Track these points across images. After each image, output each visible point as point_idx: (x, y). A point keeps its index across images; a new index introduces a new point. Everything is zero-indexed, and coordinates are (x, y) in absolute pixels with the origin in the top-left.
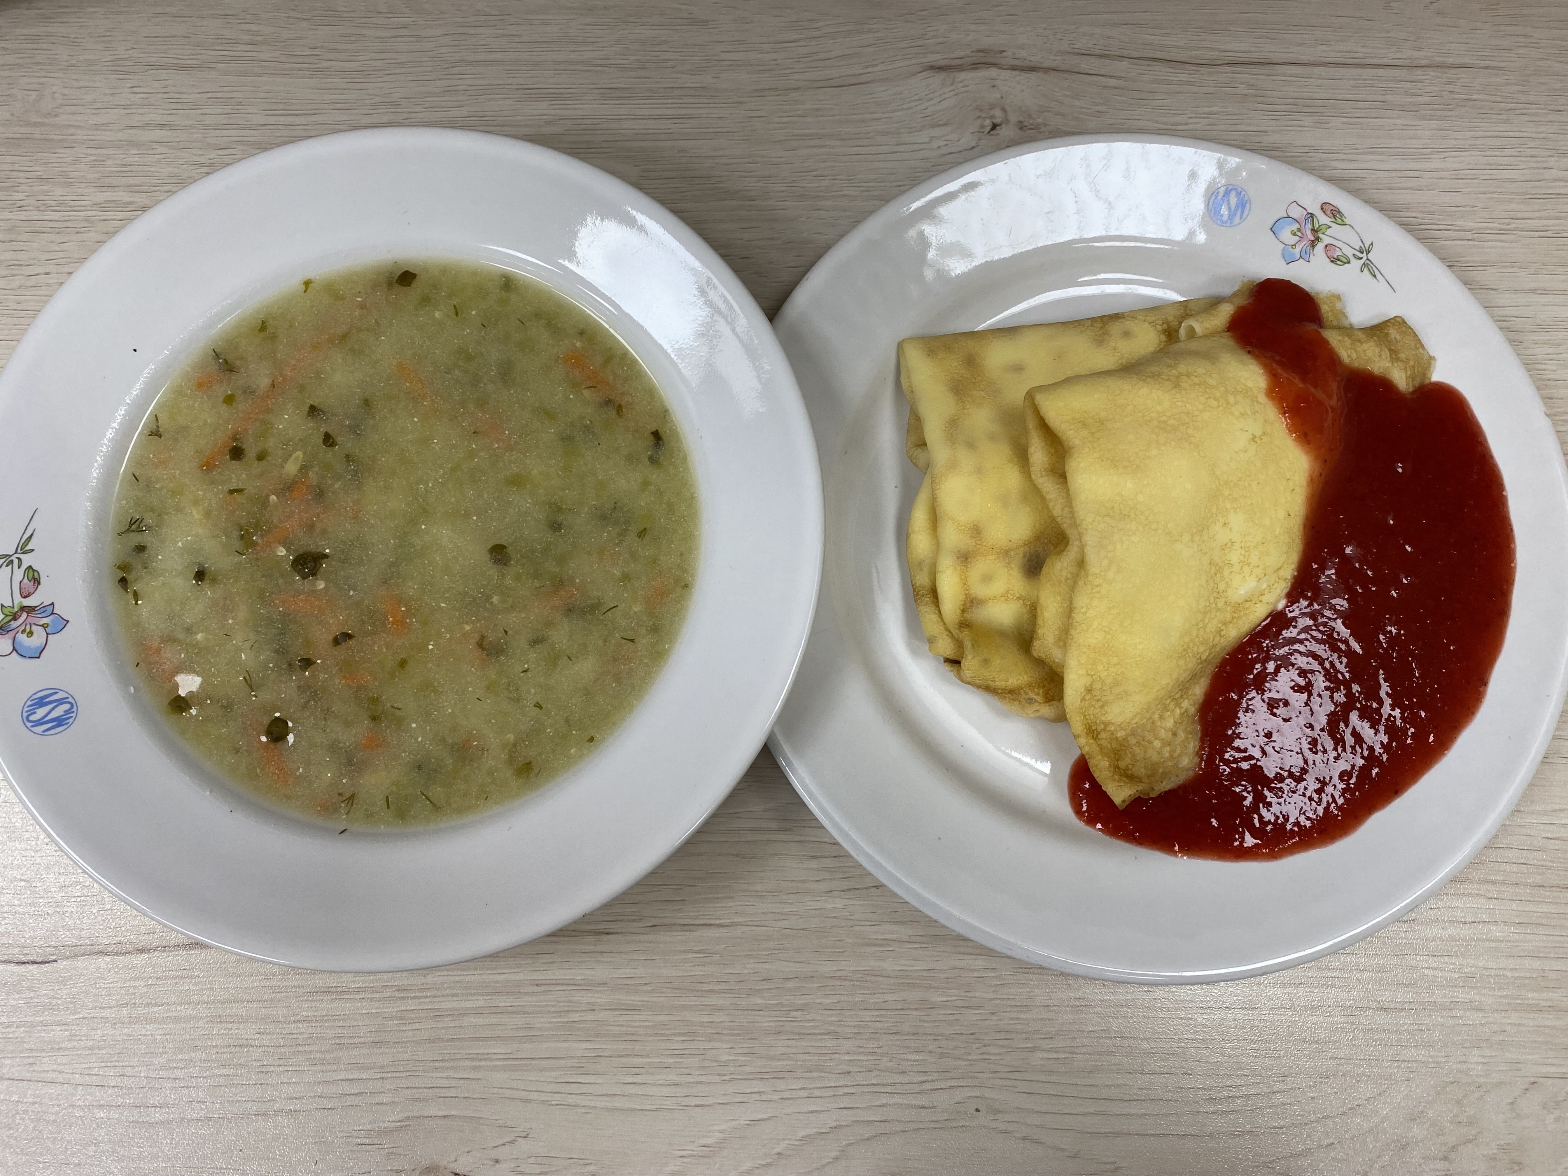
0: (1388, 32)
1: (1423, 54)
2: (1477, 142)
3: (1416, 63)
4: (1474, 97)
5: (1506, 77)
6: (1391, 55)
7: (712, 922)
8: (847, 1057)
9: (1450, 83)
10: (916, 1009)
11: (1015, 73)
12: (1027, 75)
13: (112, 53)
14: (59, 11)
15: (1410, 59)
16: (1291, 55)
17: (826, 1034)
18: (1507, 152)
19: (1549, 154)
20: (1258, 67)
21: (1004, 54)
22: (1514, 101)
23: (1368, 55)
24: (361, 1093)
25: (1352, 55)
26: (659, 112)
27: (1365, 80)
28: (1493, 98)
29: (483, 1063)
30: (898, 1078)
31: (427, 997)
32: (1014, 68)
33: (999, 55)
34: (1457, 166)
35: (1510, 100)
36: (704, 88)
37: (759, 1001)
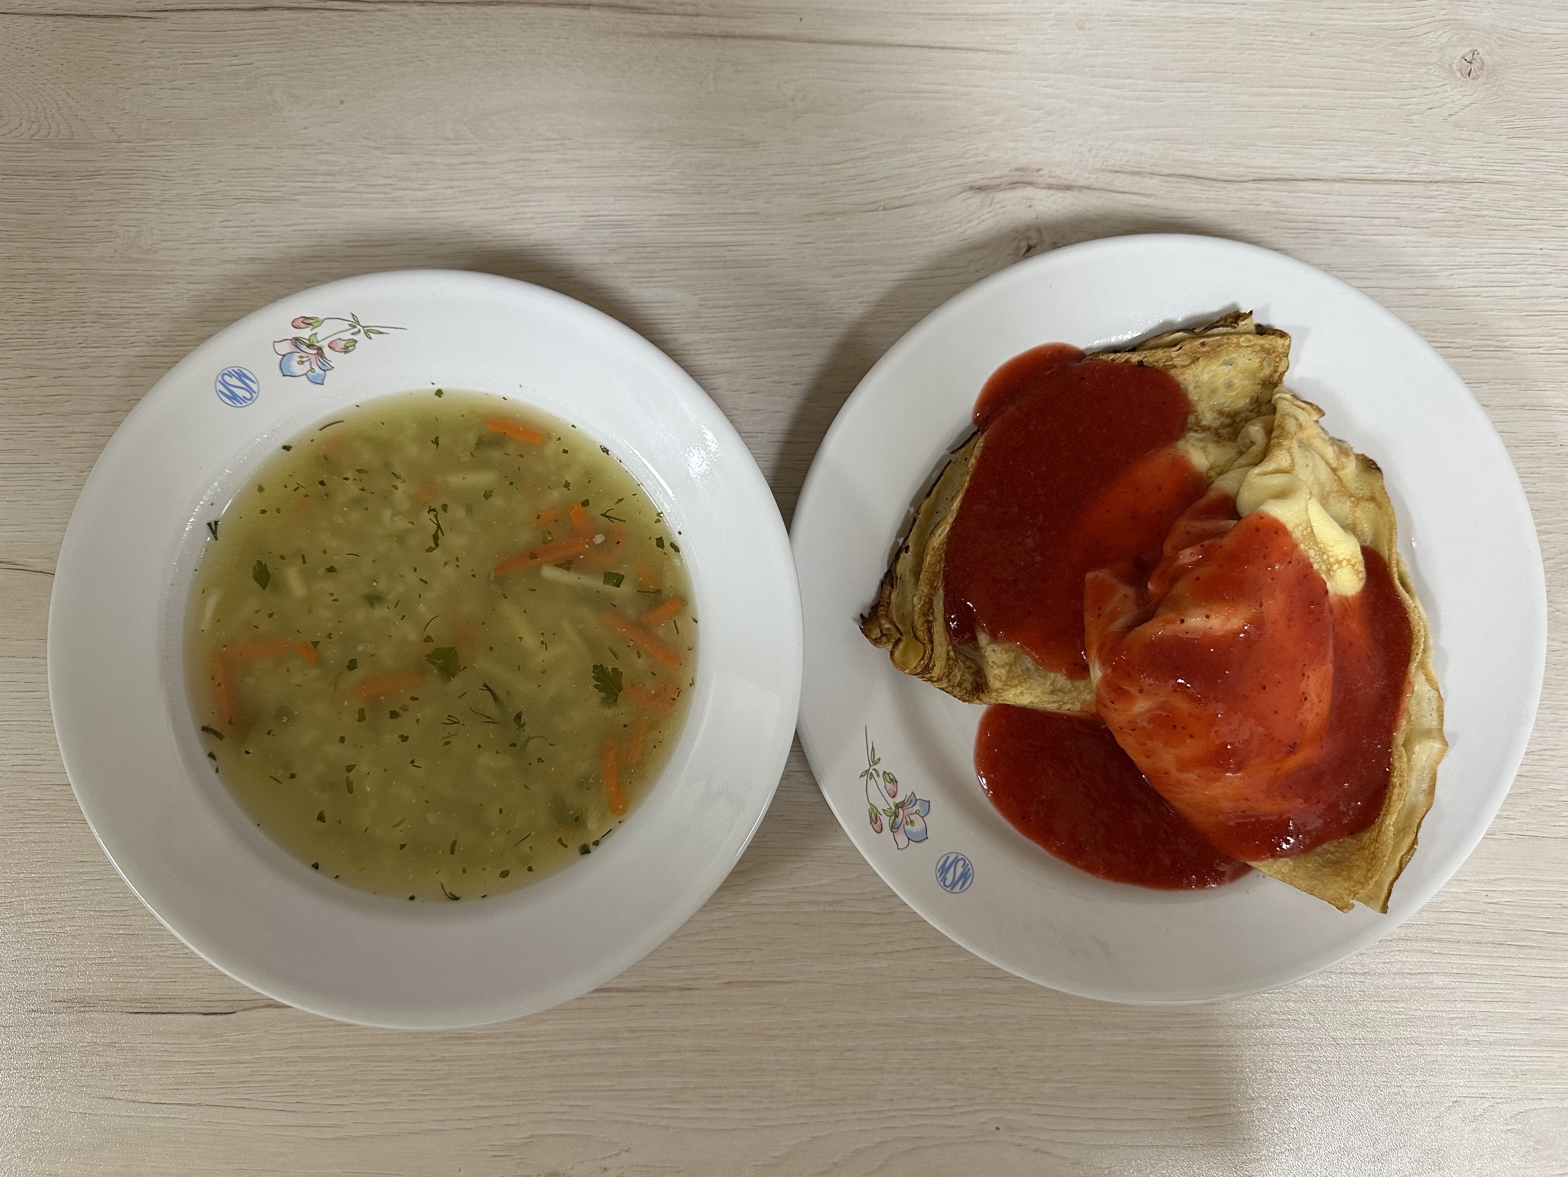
0: (1407, 146)
1: (1438, 168)
2: (1484, 259)
3: (1431, 178)
4: (1484, 213)
5: (1515, 192)
6: (1408, 171)
7: (776, 979)
8: (891, 1088)
9: (1462, 199)
10: (948, 1049)
11: (1051, 192)
12: (1061, 194)
13: (201, 186)
14: (147, 144)
15: (1425, 174)
16: (1313, 171)
17: (874, 1069)
18: (1509, 269)
19: (1549, 270)
20: (1282, 183)
21: (1040, 173)
22: (1522, 216)
23: (1387, 171)
24: (492, 1117)
25: (1371, 170)
26: (713, 239)
27: (1382, 196)
28: (1501, 214)
29: (590, 1094)
30: (933, 1105)
31: (541, 1041)
32: (1050, 187)
33: (1037, 174)
34: (1461, 284)
35: (1517, 216)
36: (756, 213)
37: (817, 1043)
